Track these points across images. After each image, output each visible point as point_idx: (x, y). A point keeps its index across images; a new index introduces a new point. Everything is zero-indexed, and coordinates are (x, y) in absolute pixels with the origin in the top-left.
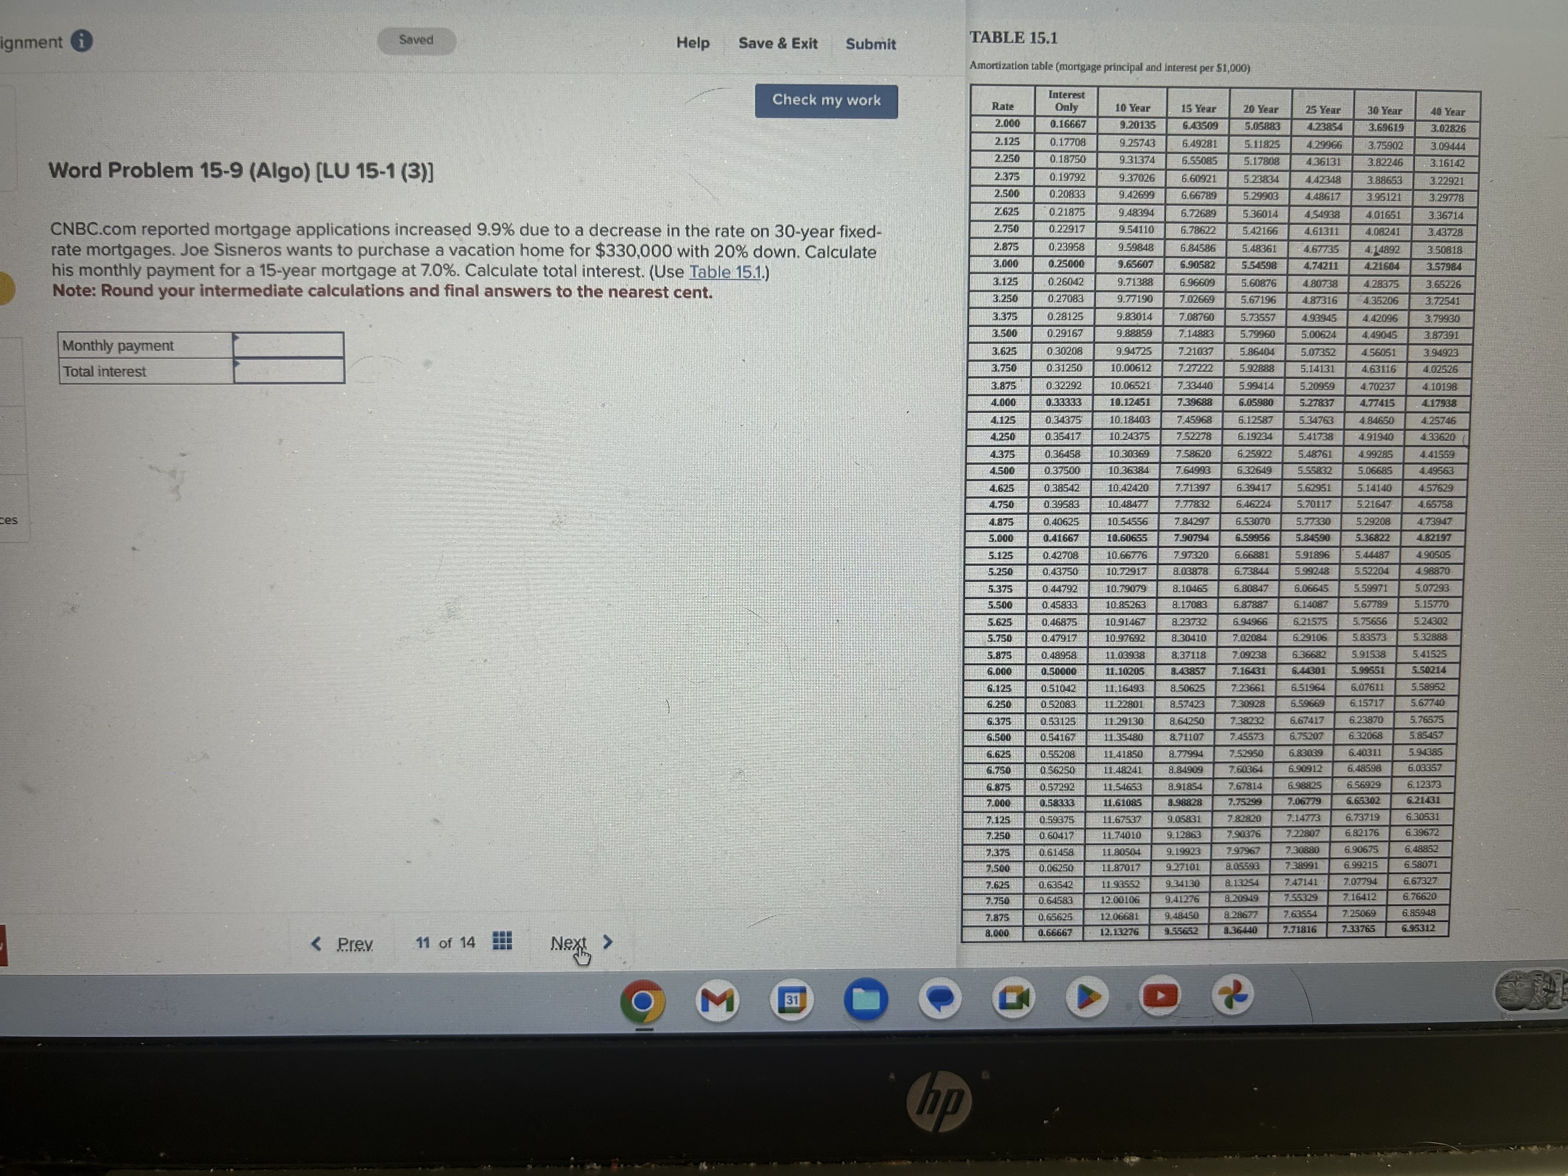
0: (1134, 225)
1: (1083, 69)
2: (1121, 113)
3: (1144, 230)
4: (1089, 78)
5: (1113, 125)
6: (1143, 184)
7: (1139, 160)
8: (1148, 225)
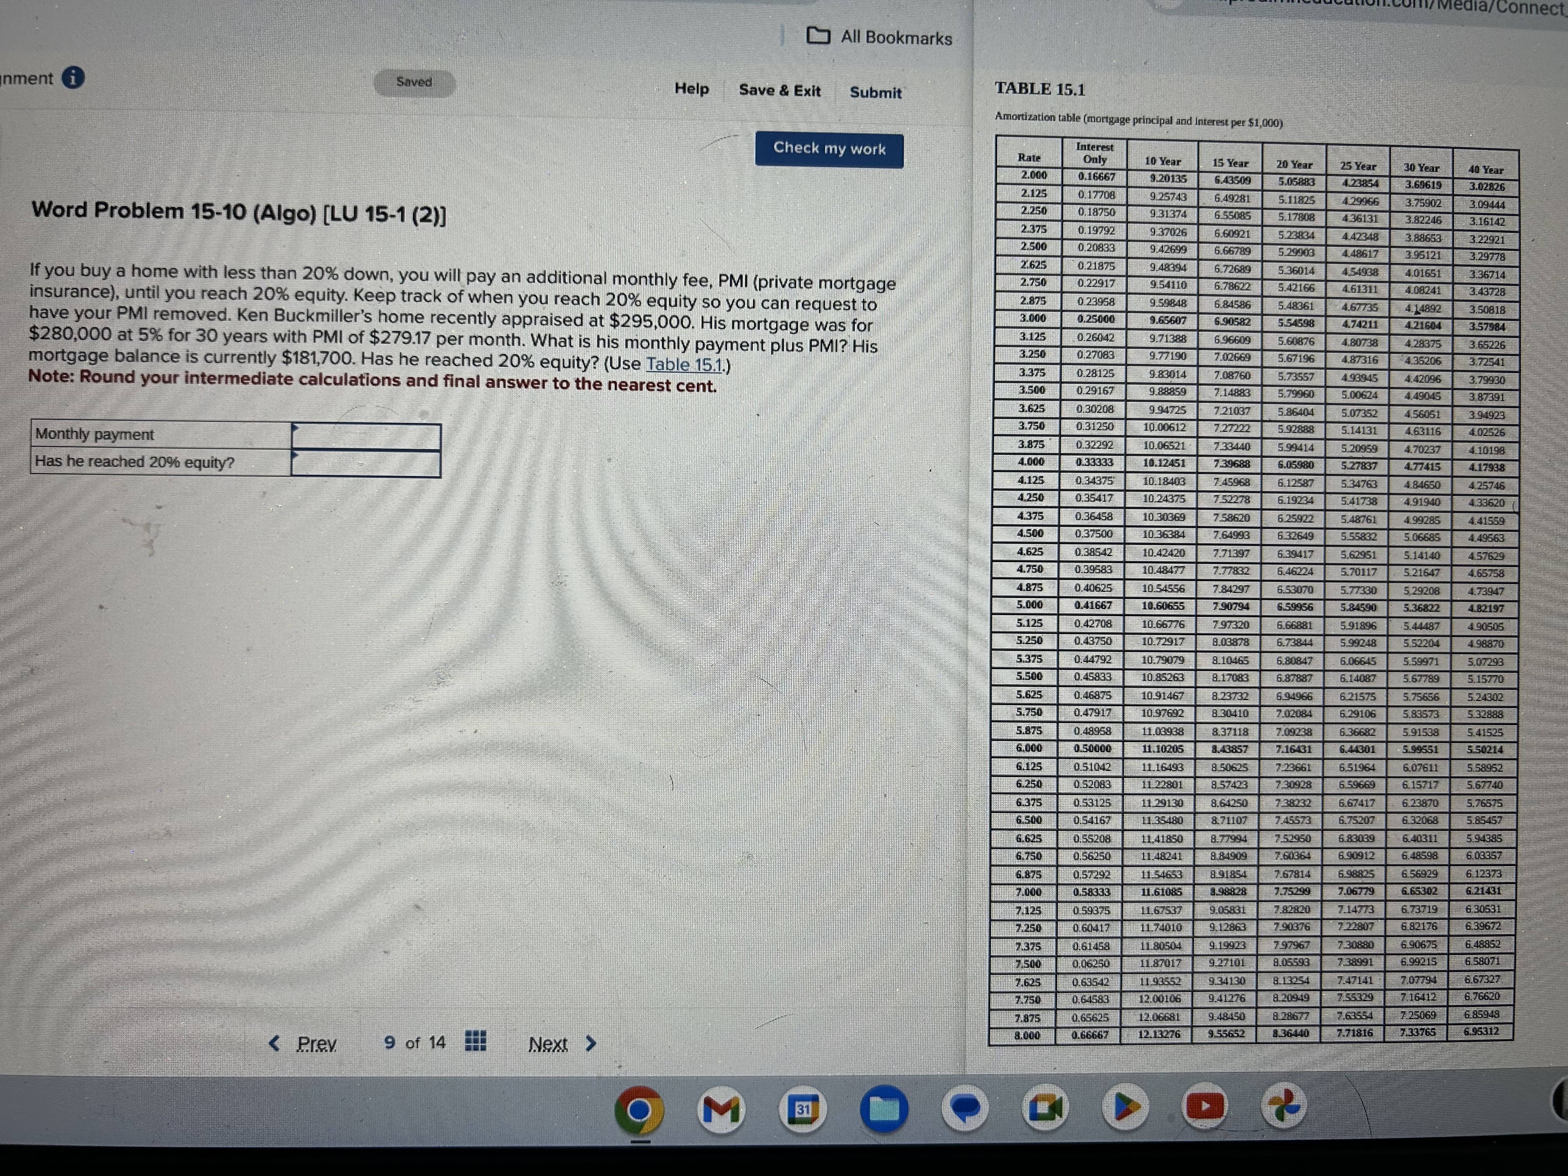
0: (1166, 280)
1: (1111, 121)
2: (1150, 167)
3: (1176, 286)
4: (1118, 130)
5: (1144, 179)
6: (1176, 238)
7: (1170, 214)
8: (1181, 280)
